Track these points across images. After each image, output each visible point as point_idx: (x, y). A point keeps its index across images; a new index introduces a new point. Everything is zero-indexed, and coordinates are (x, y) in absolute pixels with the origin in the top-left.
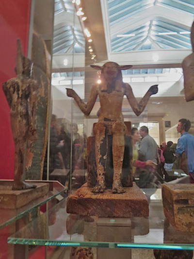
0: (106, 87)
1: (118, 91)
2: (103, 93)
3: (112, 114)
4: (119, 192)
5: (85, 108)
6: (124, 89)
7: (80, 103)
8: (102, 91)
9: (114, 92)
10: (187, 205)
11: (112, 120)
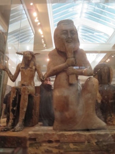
0: (24, 65)
1: (31, 68)
2: (22, 69)
3: (26, 82)
4: (16, 130)
5: (12, 78)
6: (35, 67)
7: (9, 74)
8: (22, 68)
9: (29, 69)
10: (36, 142)
11: (26, 85)
